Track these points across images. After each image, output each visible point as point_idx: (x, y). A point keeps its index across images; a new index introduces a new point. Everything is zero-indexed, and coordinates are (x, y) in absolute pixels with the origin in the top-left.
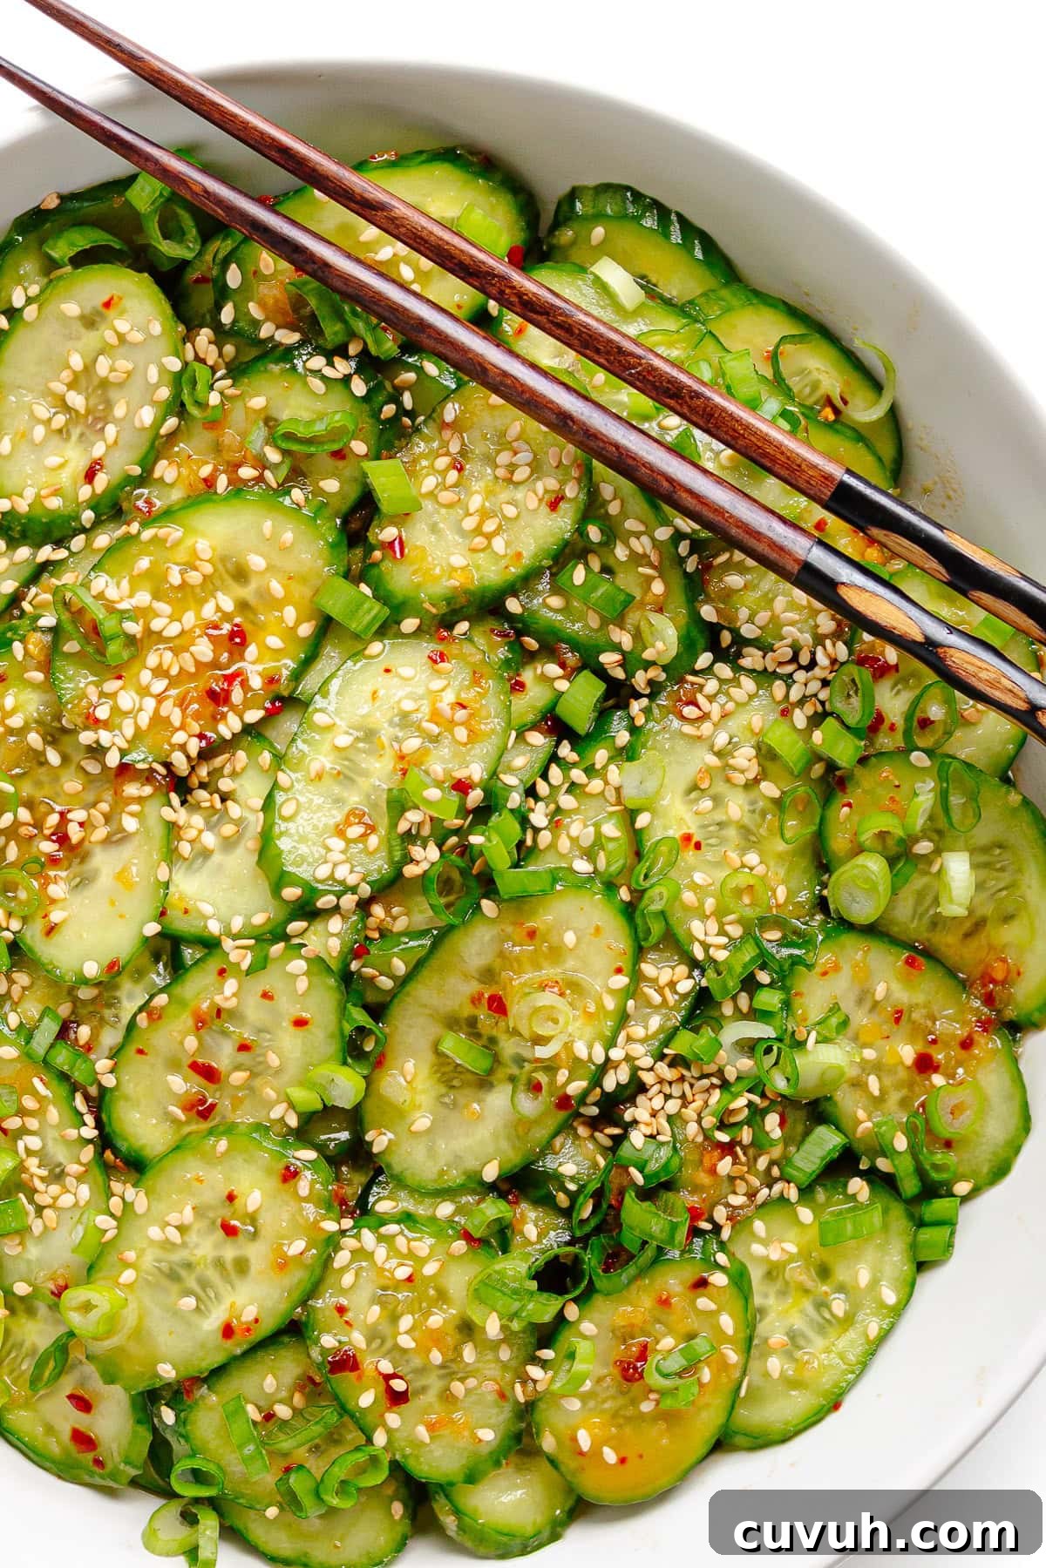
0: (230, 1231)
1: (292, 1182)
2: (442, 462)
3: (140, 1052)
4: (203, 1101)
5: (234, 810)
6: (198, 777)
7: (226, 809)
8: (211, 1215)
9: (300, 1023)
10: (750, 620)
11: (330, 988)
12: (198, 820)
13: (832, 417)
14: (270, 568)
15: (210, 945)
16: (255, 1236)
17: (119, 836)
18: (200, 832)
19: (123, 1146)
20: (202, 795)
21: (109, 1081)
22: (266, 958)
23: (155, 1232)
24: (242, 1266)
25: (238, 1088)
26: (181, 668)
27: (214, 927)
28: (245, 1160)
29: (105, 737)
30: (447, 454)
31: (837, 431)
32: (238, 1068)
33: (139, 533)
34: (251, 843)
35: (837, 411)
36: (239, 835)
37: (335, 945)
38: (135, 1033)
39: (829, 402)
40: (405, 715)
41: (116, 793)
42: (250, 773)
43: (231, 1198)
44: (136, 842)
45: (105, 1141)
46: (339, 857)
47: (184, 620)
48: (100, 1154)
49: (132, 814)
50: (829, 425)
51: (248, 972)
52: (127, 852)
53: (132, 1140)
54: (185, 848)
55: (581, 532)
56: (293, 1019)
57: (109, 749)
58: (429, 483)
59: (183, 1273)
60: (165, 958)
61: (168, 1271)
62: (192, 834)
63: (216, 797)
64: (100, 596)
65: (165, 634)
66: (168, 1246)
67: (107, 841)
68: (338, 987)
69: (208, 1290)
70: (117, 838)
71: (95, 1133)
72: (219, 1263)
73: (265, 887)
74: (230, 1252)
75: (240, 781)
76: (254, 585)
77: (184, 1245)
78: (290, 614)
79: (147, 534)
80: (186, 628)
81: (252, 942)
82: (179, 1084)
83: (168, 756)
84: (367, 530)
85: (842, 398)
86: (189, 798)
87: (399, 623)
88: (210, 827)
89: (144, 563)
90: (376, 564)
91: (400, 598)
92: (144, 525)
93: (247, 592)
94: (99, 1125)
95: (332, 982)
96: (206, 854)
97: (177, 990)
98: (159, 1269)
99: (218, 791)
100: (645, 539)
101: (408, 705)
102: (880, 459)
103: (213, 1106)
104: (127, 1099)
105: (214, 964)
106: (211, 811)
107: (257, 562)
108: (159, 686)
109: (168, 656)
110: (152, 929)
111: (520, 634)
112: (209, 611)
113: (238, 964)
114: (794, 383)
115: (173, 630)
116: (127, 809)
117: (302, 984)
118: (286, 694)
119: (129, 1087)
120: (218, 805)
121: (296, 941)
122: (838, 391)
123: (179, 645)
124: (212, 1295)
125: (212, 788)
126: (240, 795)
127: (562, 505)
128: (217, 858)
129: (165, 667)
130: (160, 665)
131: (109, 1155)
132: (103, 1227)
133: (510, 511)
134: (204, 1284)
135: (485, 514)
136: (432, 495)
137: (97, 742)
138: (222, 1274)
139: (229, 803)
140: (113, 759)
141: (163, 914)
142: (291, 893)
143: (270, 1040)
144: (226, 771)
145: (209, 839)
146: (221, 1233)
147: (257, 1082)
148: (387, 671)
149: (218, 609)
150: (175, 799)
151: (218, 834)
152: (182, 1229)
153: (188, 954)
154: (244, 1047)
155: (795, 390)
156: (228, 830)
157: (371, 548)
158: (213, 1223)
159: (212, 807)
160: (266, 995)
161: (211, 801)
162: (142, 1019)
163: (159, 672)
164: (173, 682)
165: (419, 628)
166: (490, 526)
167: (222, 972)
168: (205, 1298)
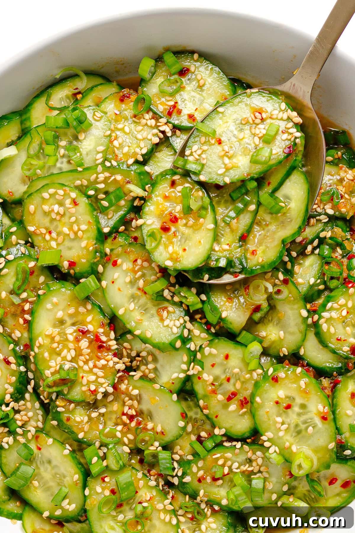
0: (288, 407)
1: (279, 379)
2: (48, 237)
3: (217, 417)
4: (241, 401)
5: (144, 354)
6: (127, 362)
7: (142, 356)
8: (281, 412)
9: (227, 357)
10: (141, 149)
11: (218, 342)
12: (143, 368)
13: (81, 95)
14: (63, 310)
15: (188, 378)
16: (294, 399)
17: (138, 397)
18: (147, 368)
19: (247, 434)
20: (134, 363)
21: (223, 431)
22: (200, 361)
23: (281, 434)
24: (303, 406)
25: (241, 387)
26: (87, 355)
27: (182, 375)
28: (266, 393)
29: (102, 390)
30: (45, 234)
31: (86, 95)
32: (234, 385)
33: (35, 353)
34: (157, 352)
35: (79, 93)
36: (153, 355)
37: (204, 335)
38: (210, 416)
39: (75, 95)
40: (131, 282)
41: (123, 393)
42: (133, 344)
43: (277, 403)
44: (142, 392)
45: (243, 440)
46: (172, 323)
47: (71, 348)
48: (247, 443)
49: (132, 390)
50: (83, 97)
51: (203, 369)
52: (145, 397)
53: (246, 431)
54: (152, 375)
55: (89, 197)
56: (225, 359)
57: (106, 390)
58: (53, 244)
59: (299, 429)
60: (187, 397)
61: (296, 434)
62: (147, 371)
63: (137, 358)
64: (53, 374)
65: (73, 356)
66: (288, 431)
67: (139, 402)
68: (219, 339)
69: (307, 421)
70: (139, 399)
71: (240, 443)
72: (299, 415)
73: (174, 353)
74: (296, 409)
75: (134, 348)
76: (67, 318)
77: (289, 425)
78: (82, 309)
79: (36, 350)
80: (74, 347)
81: (192, 364)
82: (233, 407)
83: (116, 370)
84: (62, 272)
85: (75, 89)
86: (134, 368)
87: (98, 273)
88: (146, 364)
89: (46, 355)
90: (75, 273)
91: (89, 269)
92: (33, 350)
93: (69, 321)
94: (237, 440)
95: (217, 341)
96: (155, 370)
97: (200, 396)
98: (295, 436)
99: (135, 357)
100: (100, 176)
101: (128, 279)
102: (101, 84)
103: (245, 398)
104: (231, 427)
105: (195, 380)
106: (141, 362)
107: (60, 314)
108: (91, 364)
109: (82, 358)
110: (175, 397)
111: (117, 232)
112: (71, 338)
113: (199, 372)
114: (63, 104)
115: (73, 353)
116: (130, 391)
117: (214, 351)
118: (109, 321)
119: (228, 425)
120: (140, 359)
121: (198, 348)
122: (72, 90)
123: (79, 352)
124: (310, 420)
125: (133, 359)
126: (139, 350)
127: (77, 200)
128: (158, 366)
129: (85, 360)
130: (84, 362)
131: (249, 441)
132: (273, 451)
133: (73, 219)
134: (305, 422)
135: (71, 229)
136: (58, 245)
137: (102, 393)
138: (303, 415)
139: (141, 355)
140: (111, 390)
141: (171, 391)
142: (178, 344)
143: (229, 369)
144: (129, 352)
145: (151, 366)
146: (289, 410)
147: (242, 379)
148: (113, 282)
149: (71, 334)
150: (132, 373)
151: (150, 363)
152: (283, 423)
153: (188, 387)
154: (228, 380)
155: (66, 105)
156: (150, 358)
157: (69, 272)
158: (284, 412)
159: (140, 361)
160: (213, 365)
161: (137, 361)
162: (206, 411)
163: (86, 362)
164: (91, 359)
165: (103, 266)
166: (75, 228)
167: (199, 378)
168: (311, 423)
